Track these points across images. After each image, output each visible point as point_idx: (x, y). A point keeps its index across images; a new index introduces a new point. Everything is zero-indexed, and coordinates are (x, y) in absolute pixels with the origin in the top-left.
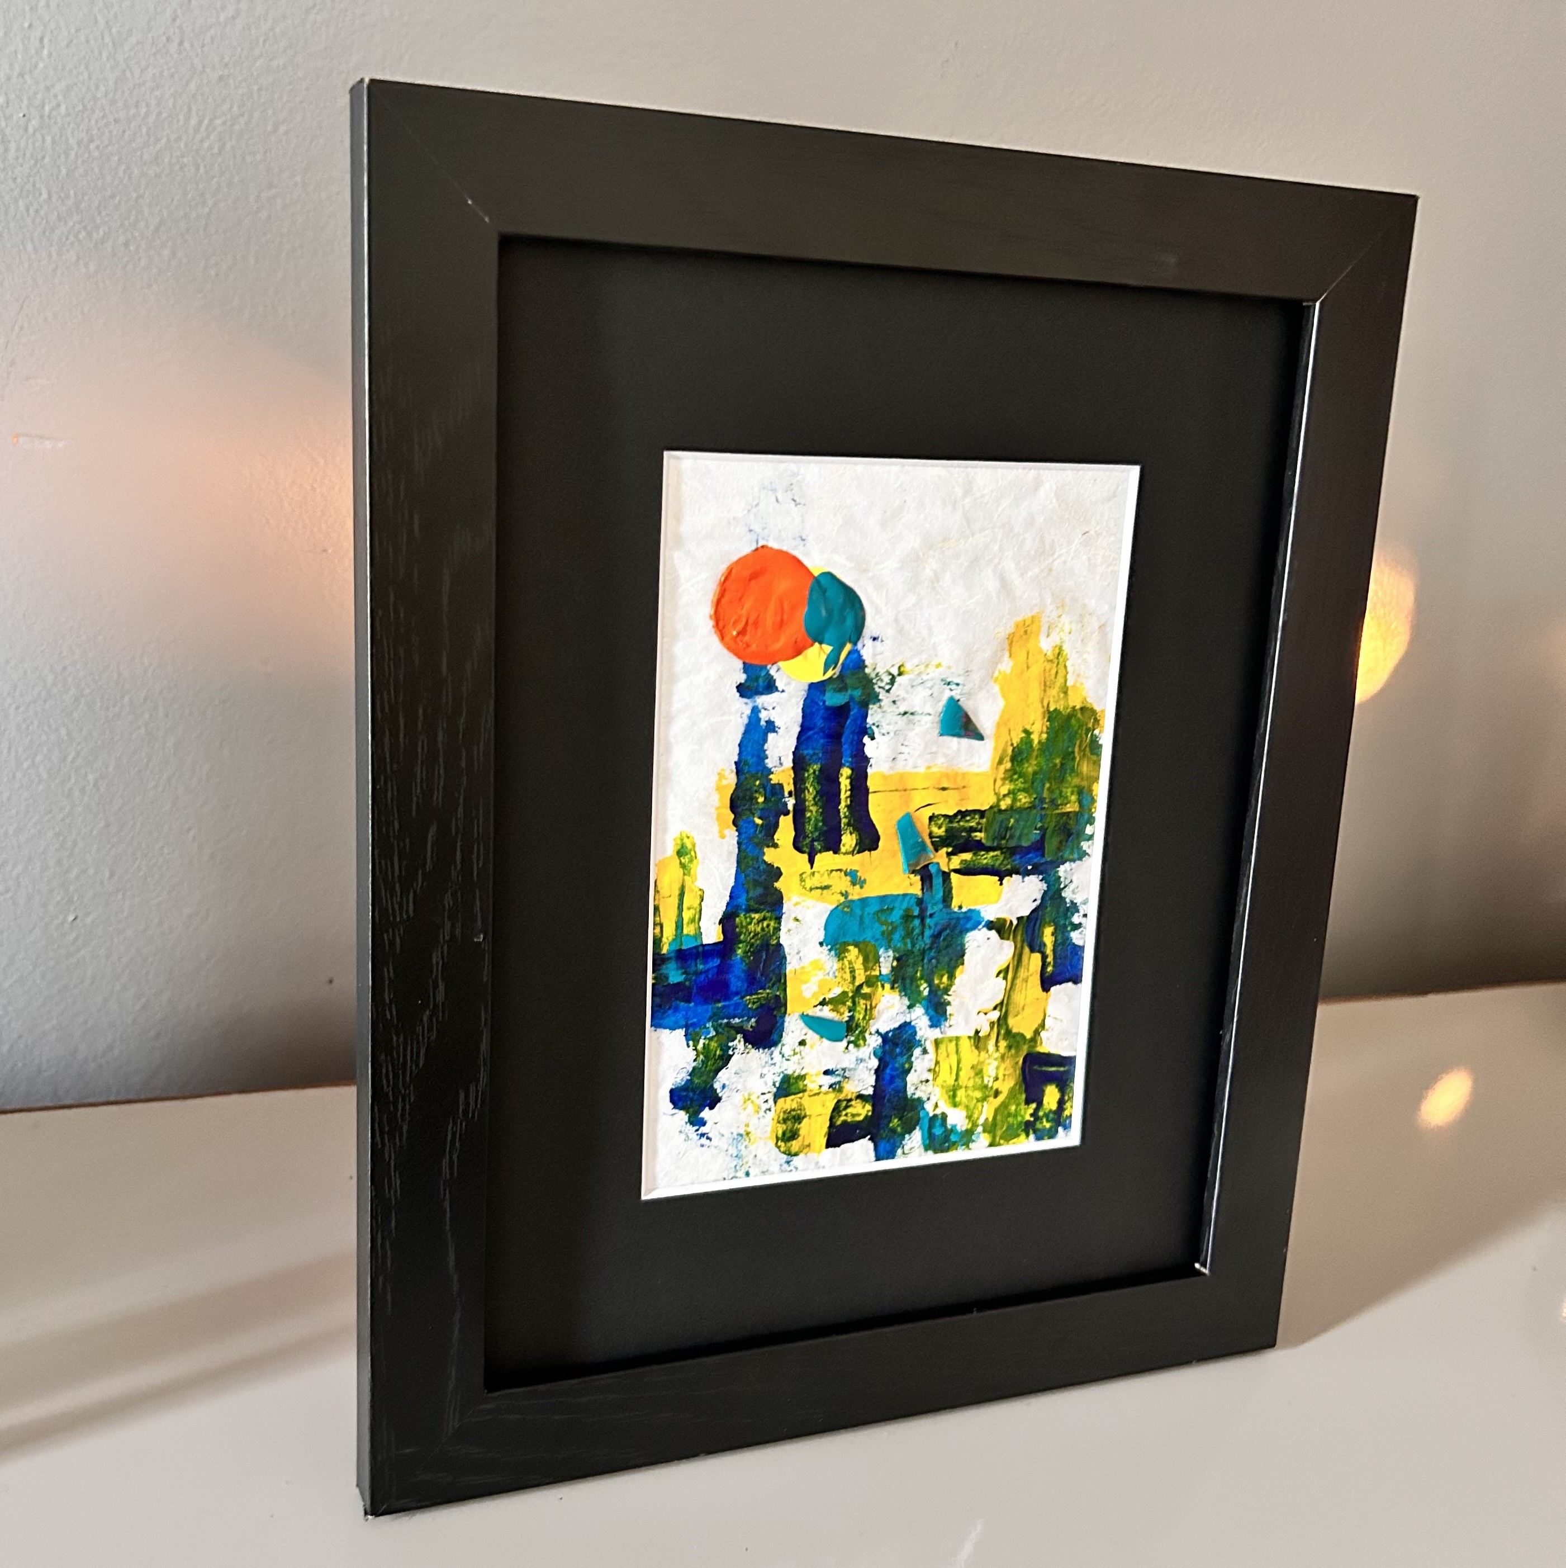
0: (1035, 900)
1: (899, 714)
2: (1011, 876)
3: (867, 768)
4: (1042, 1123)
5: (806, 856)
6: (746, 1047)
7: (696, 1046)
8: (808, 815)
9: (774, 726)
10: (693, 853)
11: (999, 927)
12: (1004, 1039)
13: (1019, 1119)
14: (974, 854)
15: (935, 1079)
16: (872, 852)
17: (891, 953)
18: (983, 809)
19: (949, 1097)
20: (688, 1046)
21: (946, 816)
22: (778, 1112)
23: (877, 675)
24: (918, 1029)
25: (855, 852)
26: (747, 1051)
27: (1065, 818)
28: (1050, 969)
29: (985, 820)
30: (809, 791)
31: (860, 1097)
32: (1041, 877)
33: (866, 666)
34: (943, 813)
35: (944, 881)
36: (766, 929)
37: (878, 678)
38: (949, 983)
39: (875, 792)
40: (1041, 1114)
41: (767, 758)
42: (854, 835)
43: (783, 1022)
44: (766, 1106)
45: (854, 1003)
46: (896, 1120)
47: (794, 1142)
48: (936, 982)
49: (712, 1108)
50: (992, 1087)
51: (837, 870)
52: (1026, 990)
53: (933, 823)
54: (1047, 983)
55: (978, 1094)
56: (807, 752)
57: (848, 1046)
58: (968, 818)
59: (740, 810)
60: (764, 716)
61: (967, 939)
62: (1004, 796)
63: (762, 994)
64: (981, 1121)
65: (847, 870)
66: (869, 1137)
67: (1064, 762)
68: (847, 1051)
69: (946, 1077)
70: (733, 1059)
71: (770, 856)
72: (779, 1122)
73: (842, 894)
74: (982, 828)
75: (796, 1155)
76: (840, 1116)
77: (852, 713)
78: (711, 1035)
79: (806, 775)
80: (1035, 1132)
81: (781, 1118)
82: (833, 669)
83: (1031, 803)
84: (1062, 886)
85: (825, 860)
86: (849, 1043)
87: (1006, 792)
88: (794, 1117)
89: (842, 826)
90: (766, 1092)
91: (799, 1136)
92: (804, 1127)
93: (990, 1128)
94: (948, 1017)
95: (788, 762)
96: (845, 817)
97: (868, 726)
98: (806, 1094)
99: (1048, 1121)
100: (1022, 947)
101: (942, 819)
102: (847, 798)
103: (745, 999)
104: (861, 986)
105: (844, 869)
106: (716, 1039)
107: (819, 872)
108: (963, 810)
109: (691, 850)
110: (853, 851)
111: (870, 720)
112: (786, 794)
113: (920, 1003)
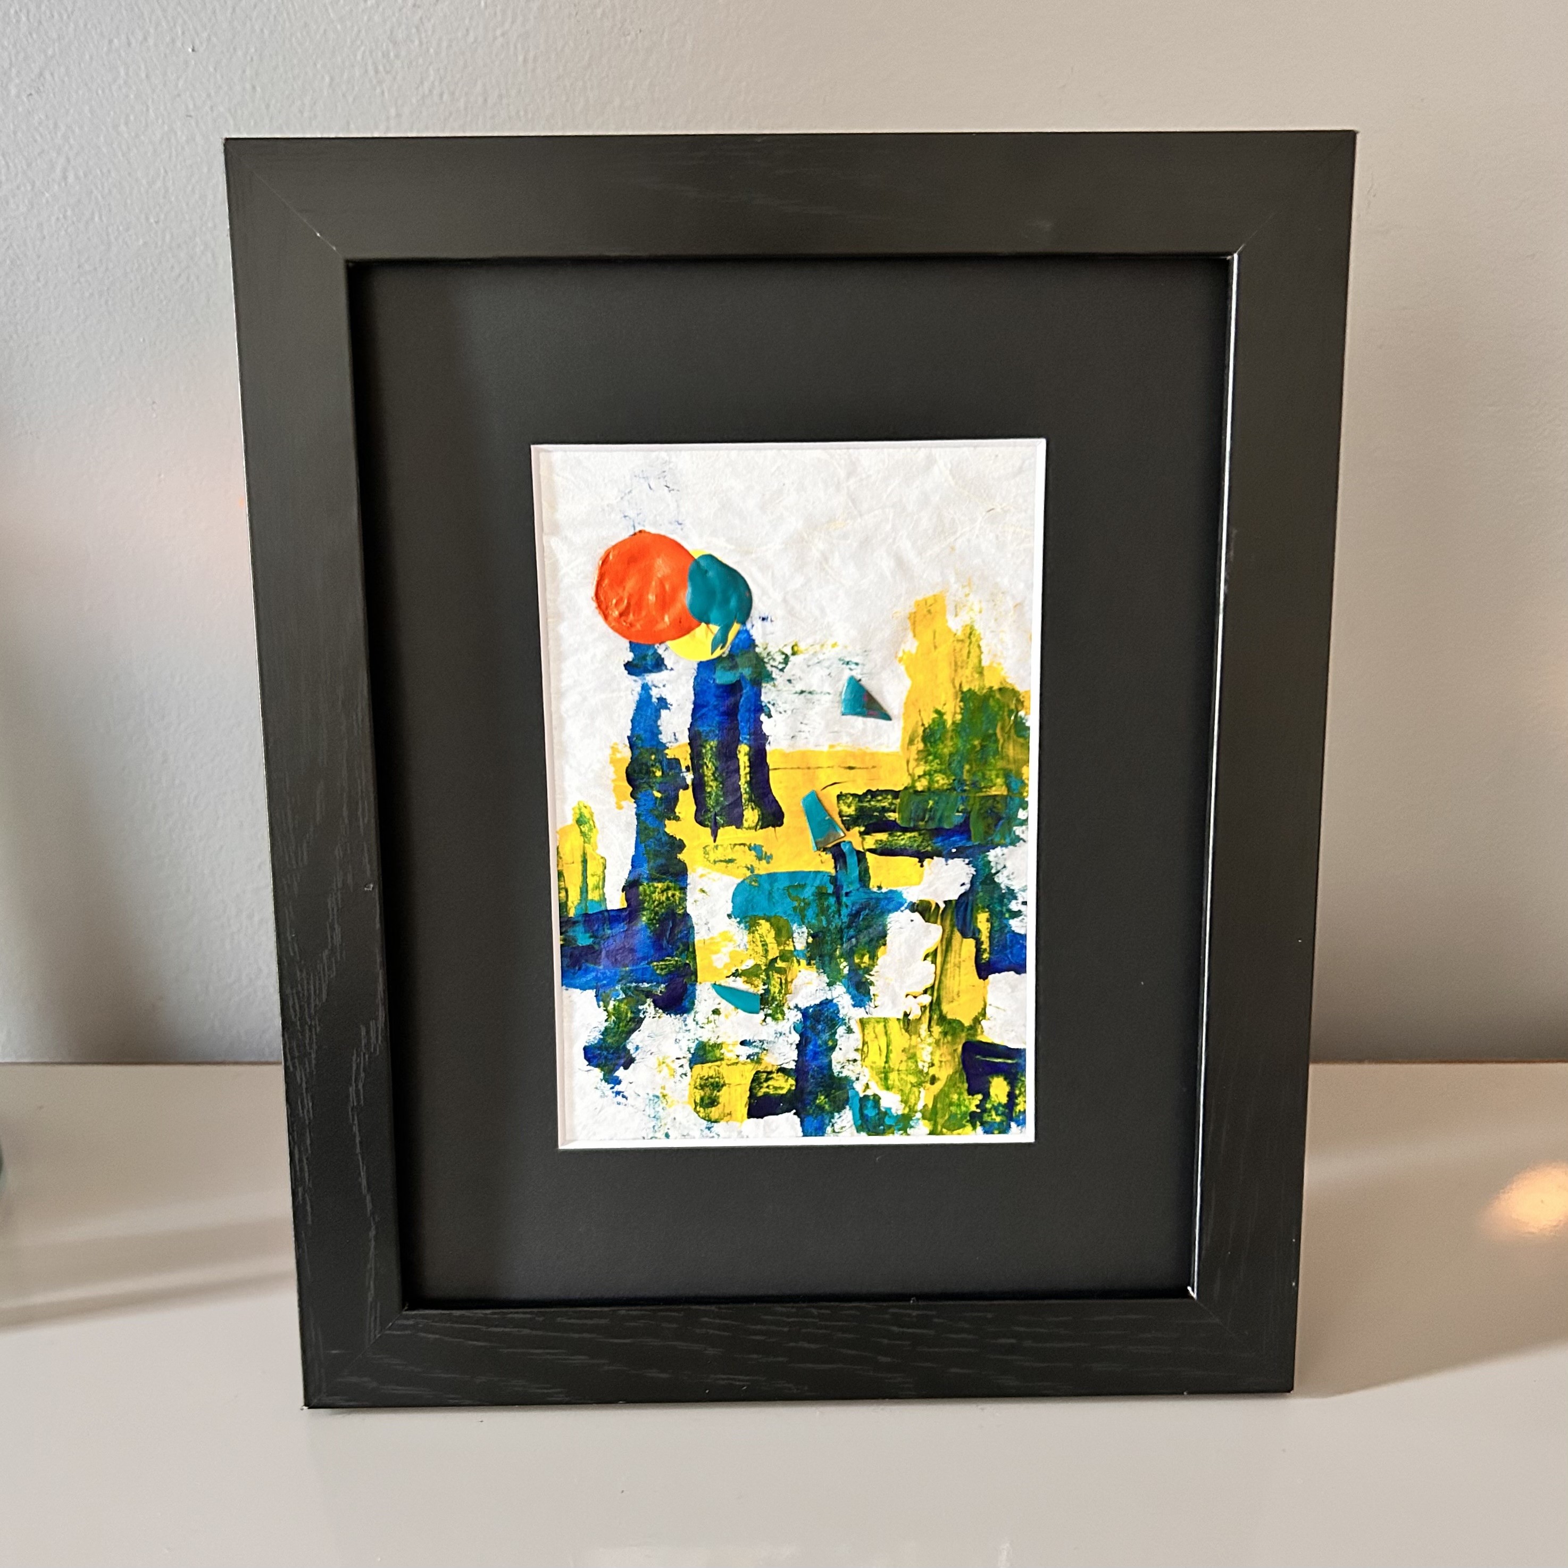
0: (963, 884)
1: (796, 693)
2: (932, 858)
3: (764, 745)
4: (991, 1116)
5: (708, 830)
6: (657, 1012)
7: (606, 1006)
8: (709, 790)
9: (666, 703)
10: (591, 822)
11: (924, 909)
12: (937, 1024)
13: (963, 1109)
14: (890, 835)
15: (863, 1060)
16: (777, 828)
17: (804, 929)
18: (897, 789)
19: (881, 1079)
20: (599, 1007)
21: (854, 795)
22: (694, 1078)
23: (768, 654)
24: (840, 1007)
25: (758, 827)
26: (658, 1015)
27: (990, 801)
28: (986, 956)
29: (898, 800)
30: (707, 767)
31: (782, 1070)
32: (967, 861)
33: (757, 646)
34: (852, 792)
35: (859, 861)
36: (671, 898)
37: (770, 657)
38: (871, 963)
39: (775, 769)
40: (988, 1106)
41: (661, 733)
42: (756, 811)
43: (694, 990)
44: (681, 1071)
45: (768, 976)
46: (822, 1097)
47: (713, 1109)
48: (857, 961)
49: (626, 1068)
50: (927, 1073)
51: (740, 844)
52: (959, 975)
53: (841, 802)
54: (984, 970)
55: (913, 1079)
56: (703, 729)
57: (765, 1018)
58: (880, 798)
59: (637, 783)
60: (655, 693)
61: (889, 920)
62: (920, 777)
63: (670, 961)
64: (919, 1107)
65: (750, 845)
66: (794, 1111)
67: (985, 743)
68: (764, 1023)
69: (876, 1057)
70: (644, 1022)
71: (671, 828)
72: (696, 1088)
73: (748, 869)
74: (895, 808)
75: (716, 1121)
76: (761, 1088)
77: (744, 691)
78: (620, 997)
79: (704, 751)
80: (982, 1124)
81: (698, 1084)
82: (722, 648)
83: (950, 784)
84: (993, 871)
85: (728, 834)
86: (766, 1015)
87: (921, 773)
88: (712, 1084)
89: (743, 801)
90: (681, 1057)
91: (718, 1103)
92: (723, 1096)
93: (931, 1115)
94: (872, 997)
95: (684, 739)
96: (746, 793)
97: (763, 704)
98: (724, 1062)
99: (997, 1114)
100: (952, 932)
101: (851, 798)
102: (746, 774)
103: (651, 965)
104: (774, 960)
105: (748, 844)
106: (625, 1001)
107: (722, 845)
108: (874, 789)
109: (589, 819)
110: (756, 826)
111: (764, 698)
112: (684, 769)
113: (840, 981)
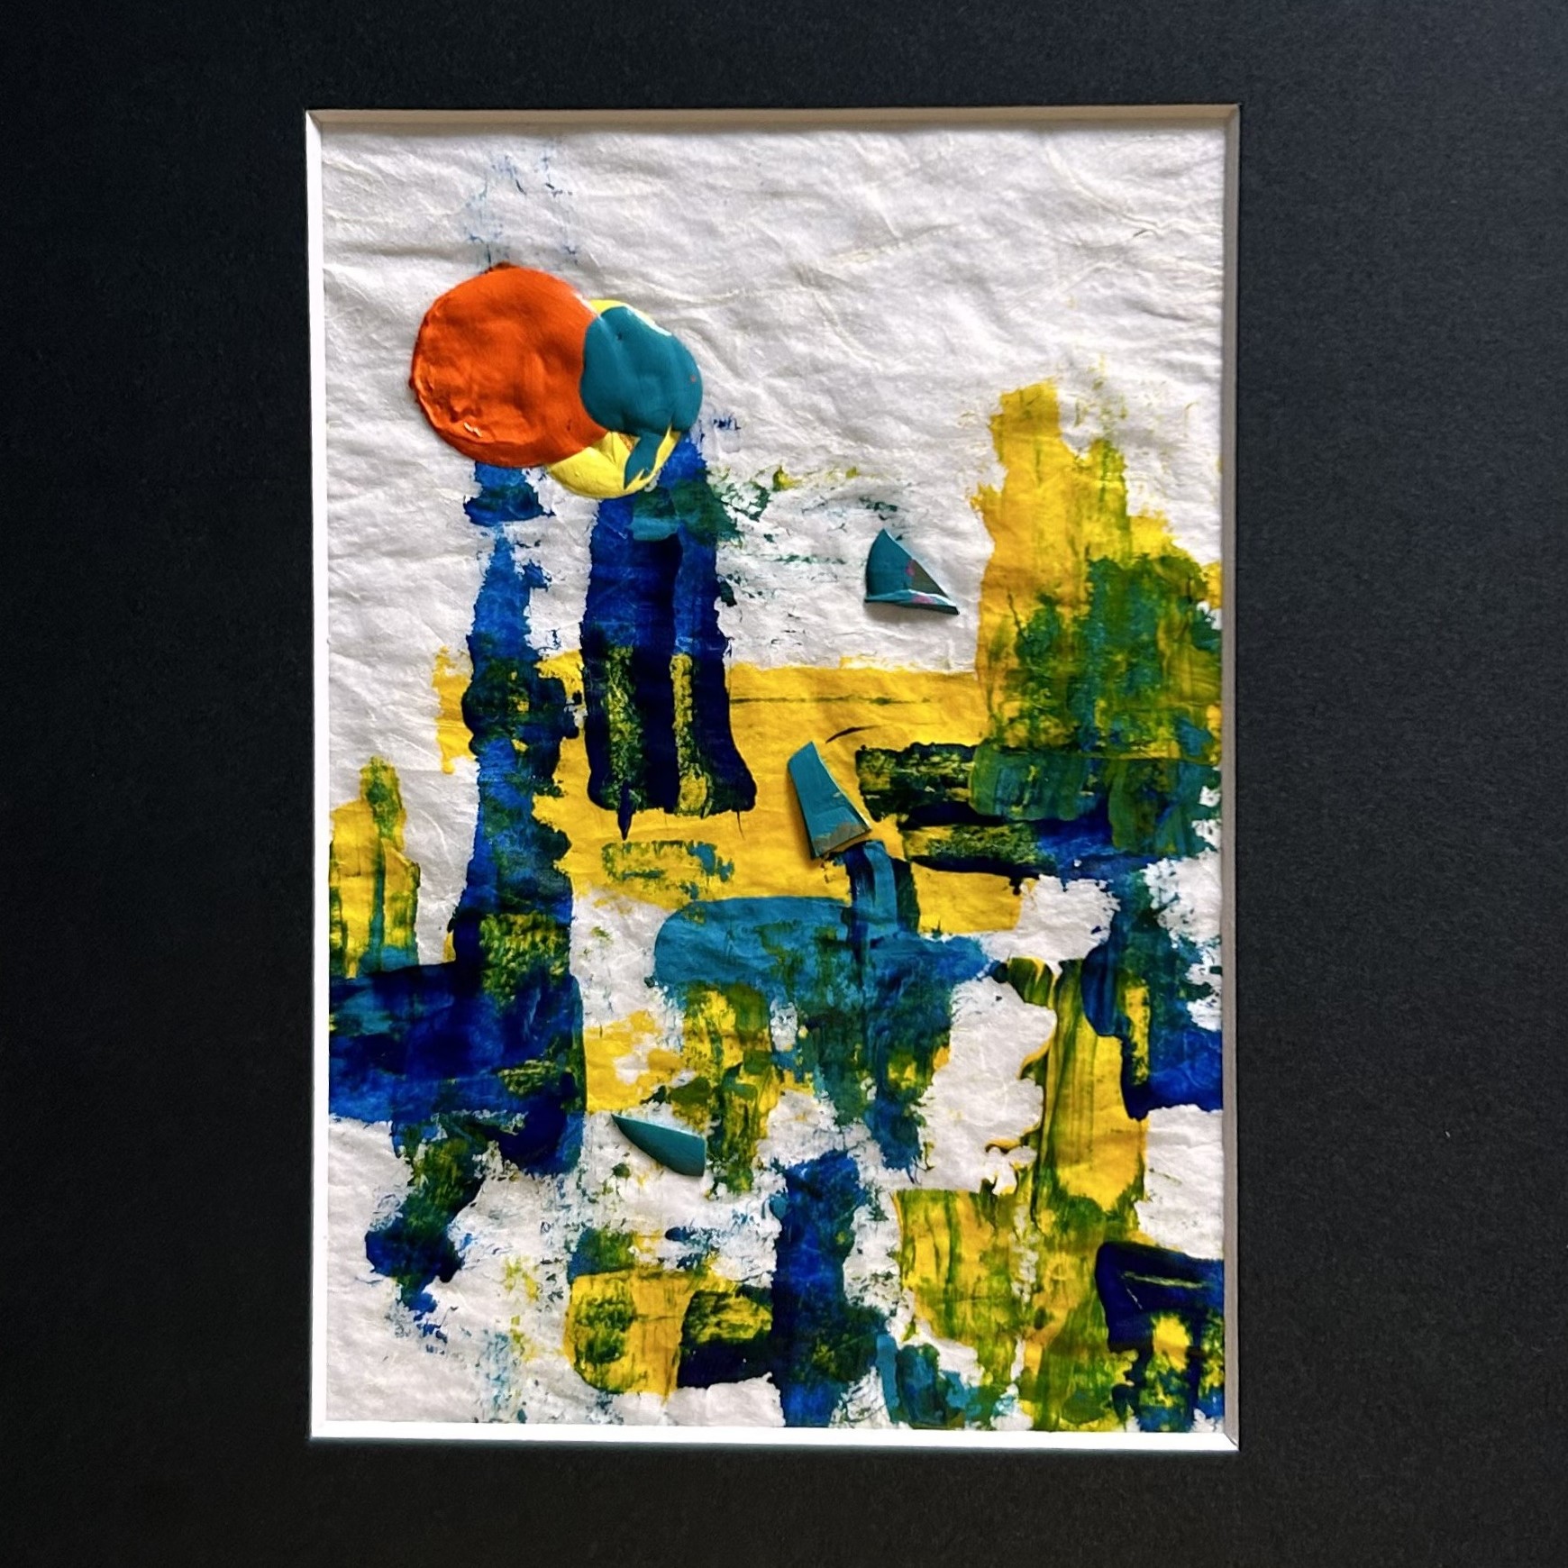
0: (1097, 930)
1: (781, 559)
2: (1037, 878)
3: (721, 655)
4: (1156, 1395)
5: (613, 816)
6: (506, 1168)
7: (410, 1155)
8: (616, 738)
9: (541, 577)
10: (395, 797)
11: (1016, 976)
12: (1049, 1206)
13: (1100, 1378)
14: (956, 829)
15: (903, 1274)
16: (742, 813)
17: (791, 1010)
18: (969, 744)
19: (938, 1313)
20: (398, 1156)
21: (890, 753)
22: (576, 1302)
23: (730, 488)
24: (860, 1167)
25: (707, 811)
26: (510, 1174)
27: (1148, 770)
28: (1142, 1072)
29: (972, 764)
30: (614, 696)
31: (744, 1291)
32: (1103, 884)
33: (709, 473)
34: (884, 748)
35: (898, 880)
36: (541, 945)
37: (733, 493)
38: (920, 1080)
39: (741, 701)
40: (1150, 1374)
41: (529, 632)
42: (702, 779)
43: (579, 1128)
44: (549, 1288)
45: (721, 1100)
46: (824, 1349)
47: (613, 1366)
48: (892, 1075)
49: (446, 1278)
50: (1029, 1305)
51: (672, 843)
52: (1092, 1110)
53: (864, 765)
54: (1140, 1099)
55: (1000, 1317)
56: (607, 625)
57: (715, 1186)
58: (936, 759)
59: (483, 724)
60: (519, 556)
61: (955, 997)
62: (1012, 721)
63: (535, 1067)
64: (1015, 1372)
65: (692, 842)
66: (769, 1375)
67: (1134, 660)
68: (713, 1196)
69: (926, 1269)
70: (484, 1187)
71: (545, 809)
72: (579, 1322)
73: (687, 891)
74: (966, 779)
75: (617, 1392)
76: (705, 1325)
77: (684, 555)
78: (439, 1137)
79: (608, 666)
80: (1138, 1412)
81: (583, 1314)
82: (644, 475)
83: (1068, 737)
84: (1155, 905)
85: (650, 822)
86: (717, 1181)
87: (1016, 714)
88: (611, 1316)
89: (680, 760)
90: (552, 1260)
91: (622, 1354)
92: (632, 1338)
93: (1036, 1390)
94: (922, 1148)
95: (573, 641)
96: (686, 745)
97: (719, 580)
98: (635, 1272)
99: (1167, 1392)
100: (1076, 1024)
101: (883, 758)
102: (686, 709)
103: (500, 1074)
104: (733, 1071)
105: (687, 841)
106: (447, 1146)
107: (638, 845)
108: (926, 742)
109: (391, 791)
110: (703, 808)
111: (720, 567)
112: (570, 700)
113: (863, 1116)
